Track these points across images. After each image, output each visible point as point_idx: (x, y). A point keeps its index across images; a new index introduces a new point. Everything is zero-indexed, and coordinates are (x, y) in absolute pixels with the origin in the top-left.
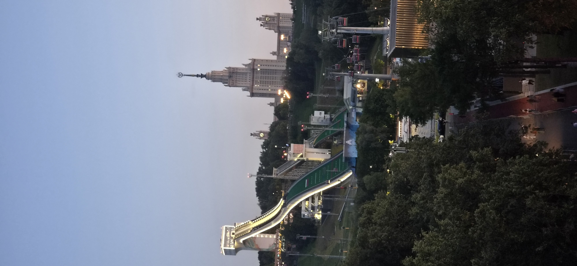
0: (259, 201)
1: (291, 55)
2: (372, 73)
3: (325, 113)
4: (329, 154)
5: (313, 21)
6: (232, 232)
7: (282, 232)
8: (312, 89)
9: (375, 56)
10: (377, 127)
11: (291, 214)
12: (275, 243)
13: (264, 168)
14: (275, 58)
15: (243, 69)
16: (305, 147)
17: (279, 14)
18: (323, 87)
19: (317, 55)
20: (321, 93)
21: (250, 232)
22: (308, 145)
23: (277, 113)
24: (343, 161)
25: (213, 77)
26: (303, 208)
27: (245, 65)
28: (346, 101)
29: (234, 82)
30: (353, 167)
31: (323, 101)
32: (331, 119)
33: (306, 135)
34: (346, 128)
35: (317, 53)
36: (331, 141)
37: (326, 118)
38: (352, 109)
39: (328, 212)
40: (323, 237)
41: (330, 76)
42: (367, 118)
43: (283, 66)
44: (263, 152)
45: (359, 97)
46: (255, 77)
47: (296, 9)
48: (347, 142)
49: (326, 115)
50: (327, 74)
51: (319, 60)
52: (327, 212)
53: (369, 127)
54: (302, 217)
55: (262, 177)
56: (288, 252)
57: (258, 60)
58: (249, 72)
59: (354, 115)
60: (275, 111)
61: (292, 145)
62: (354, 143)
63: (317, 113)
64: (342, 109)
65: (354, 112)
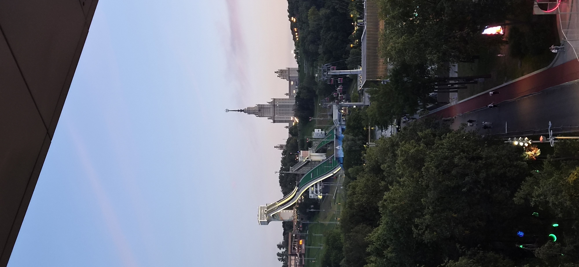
0: (282, 189)
1: (298, 94)
2: (351, 102)
3: (322, 130)
4: (325, 156)
5: (311, 71)
6: (265, 210)
7: (297, 208)
8: (313, 116)
9: (352, 91)
10: (355, 137)
11: (302, 196)
12: (293, 215)
13: (284, 167)
14: (288, 97)
15: (267, 105)
16: (310, 152)
17: (289, 68)
18: (320, 114)
19: (315, 93)
20: (318, 117)
21: (277, 209)
22: (311, 151)
23: (290, 133)
24: (335, 159)
25: (249, 111)
26: (310, 192)
27: (269, 103)
28: (335, 122)
29: (262, 114)
30: (341, 163)
31: (320, 122)
32: (325, 134)
33: (310, 145)
34: (336, 138)
35: (315, 92)
36: (326, 147)
37: (322, 133)
38: (339, 126)
39: (327, 194)
40: (324, 210)
41: (324, 105)
42: (349, 131)
43: (293, 102)
44: (283, 157)
45: (343, 118)
46: (275, 110)
47: (300, 64)
48: (336, 148)
49: (322, 131)
50: (322, 105)
51: (316, 96)
52: (325, 194)
53: (350, 137)
54: (310, 198)
55: (283, 173)
56: (302, 221)
57: (277, 99)
58: (272, 107)
59: (340, 130)
60: (289, 131)
61: (301, 151)
62: (341, 148)
63: (316, 131)
64: (332, 128)
65: (340, 128)
